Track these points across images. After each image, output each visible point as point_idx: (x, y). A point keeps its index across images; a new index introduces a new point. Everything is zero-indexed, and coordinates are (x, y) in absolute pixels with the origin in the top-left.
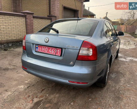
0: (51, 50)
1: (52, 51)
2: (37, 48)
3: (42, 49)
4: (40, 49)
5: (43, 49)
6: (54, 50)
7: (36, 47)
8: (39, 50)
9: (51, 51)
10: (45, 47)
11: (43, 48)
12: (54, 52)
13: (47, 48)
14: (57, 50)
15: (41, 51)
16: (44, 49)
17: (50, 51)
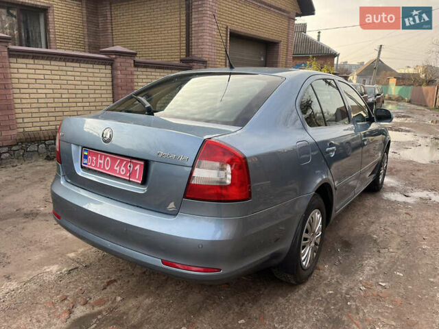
0: (120, 165)
1: (122, 168)
2: (86, 157)
3: (97, 160)
4: (92, 162)
5: (100, 161)
6: (126, 166)
7: (85, 155)
8: (91, 165)
9: (118, 169)
10: (106, 157)
11: (101, 159)
12: (128, 171)
13: (108, 158)
14: (135, 165)
15: (96, 166)
16: (102, 162)
17: (115, 168)
